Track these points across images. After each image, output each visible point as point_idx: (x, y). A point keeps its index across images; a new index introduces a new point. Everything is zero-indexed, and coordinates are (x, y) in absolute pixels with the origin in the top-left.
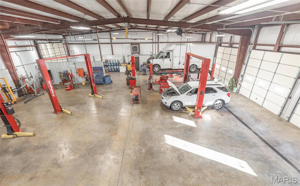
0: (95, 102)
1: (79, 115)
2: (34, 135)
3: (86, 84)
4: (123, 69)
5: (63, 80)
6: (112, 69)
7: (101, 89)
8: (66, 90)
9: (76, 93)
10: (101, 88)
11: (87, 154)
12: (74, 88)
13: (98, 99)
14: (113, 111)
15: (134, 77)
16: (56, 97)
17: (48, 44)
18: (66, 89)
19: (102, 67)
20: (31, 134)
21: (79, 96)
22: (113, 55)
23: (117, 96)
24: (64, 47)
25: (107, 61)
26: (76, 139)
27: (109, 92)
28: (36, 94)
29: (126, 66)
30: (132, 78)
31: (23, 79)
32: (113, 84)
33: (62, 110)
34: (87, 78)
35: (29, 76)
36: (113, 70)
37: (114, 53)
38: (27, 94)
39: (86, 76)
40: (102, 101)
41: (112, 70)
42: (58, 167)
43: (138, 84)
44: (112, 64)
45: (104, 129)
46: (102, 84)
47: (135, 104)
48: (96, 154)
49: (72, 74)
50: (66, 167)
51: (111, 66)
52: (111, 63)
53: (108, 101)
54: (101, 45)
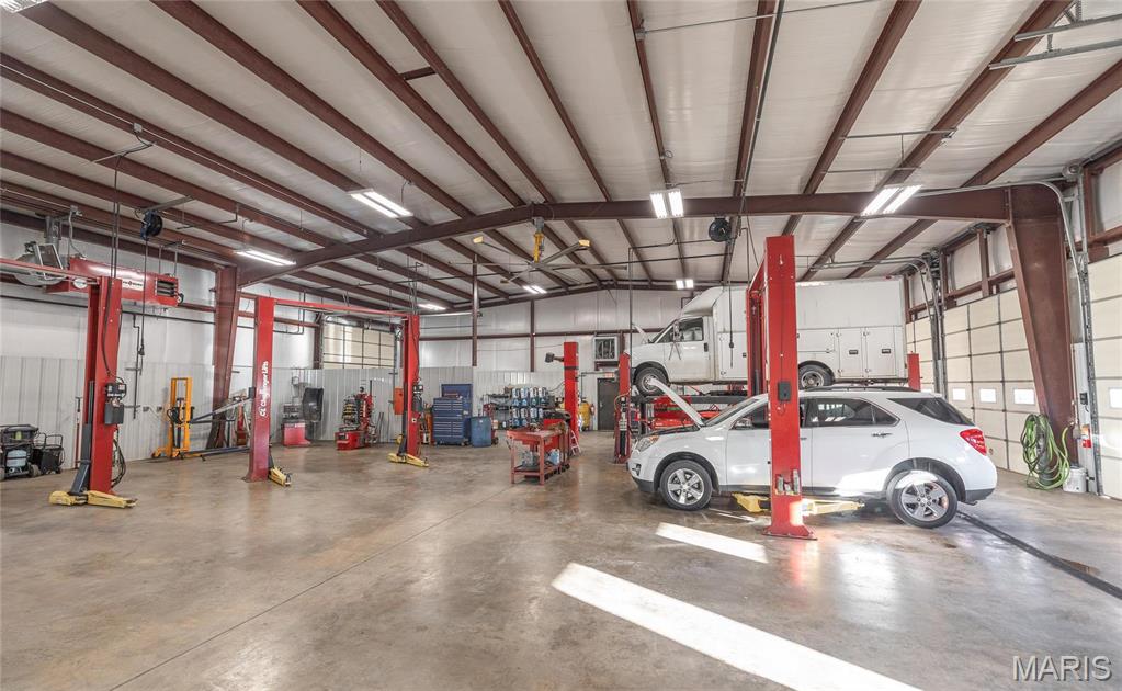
2: (126, 507)
6: (520, 420)
8: (340, 445)
12: (365, 446)
17: (349, 329)
18: (339, 442)
19: (470, 386)
20: (121, 500)
22: (532, 370)
24: (395, 347)
25: (508, 391)
36: (525, 423)
37: (537, 365)
41: (521, 423)
44: (525, 403)
46: (460, 444)
49: (370, 397)
51: (520, 407)
52: (520, 399)
54: (480, 344)
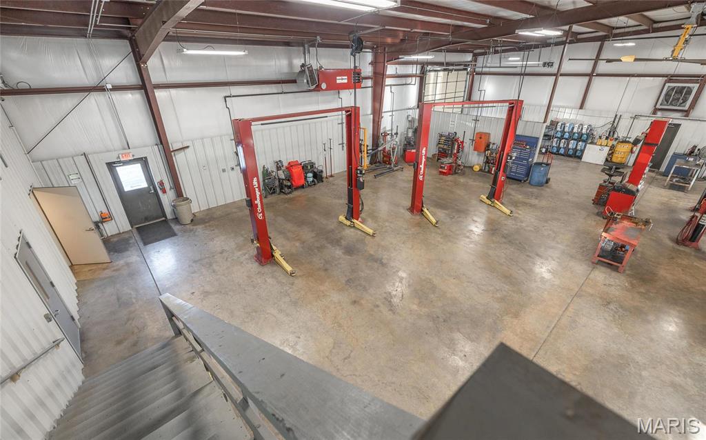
0: (489, 218)
1: (448, 232)
2: (373, 236)
3: (481, 170)
4: (595, 155)
5: (439, 151)
6: (559, 148)
7: (513, 193)
9: (456, 184)
10: (513, 189)
11: (441, 320)
12: (456, 173)
13: (499, 213)
14: (528, 256)
15: (631, 186)
16: (422, 182)
17: (441, 74)
18: (440, 170)
19: (537, 139)
20: (370, 231)
21: (458, 192)
22: (581, 107)
23: (550, 222)
24: (466, 81)
25: (554, 124)
26: (431, 277)
27: (531, 206)
28: (392, 165)
29: (612, 148)
30: (624, 187)
31: (385, 135)
32: (548, 190)
33: (422, 210)
34: (490, 158)
35: (394, 131)
36: (562, 151)
37: (588, 104)
38: (380, 163)
39: (488, 153)
40: (506, 222)
41: (558, 151)
42: (391, 310)
43: (637, 211)
44: (567, 135)
45: (491, 288)
46: (521, 181)
47: (602, 266)
48: (459, 330)
49: (462, 142)
50: (401, 318)
51: (562, 138)
52: (563, 132)
53: (520, 226)
54: (560, 78)
